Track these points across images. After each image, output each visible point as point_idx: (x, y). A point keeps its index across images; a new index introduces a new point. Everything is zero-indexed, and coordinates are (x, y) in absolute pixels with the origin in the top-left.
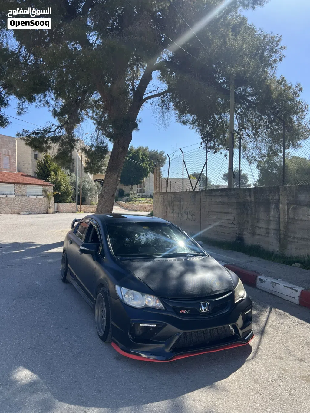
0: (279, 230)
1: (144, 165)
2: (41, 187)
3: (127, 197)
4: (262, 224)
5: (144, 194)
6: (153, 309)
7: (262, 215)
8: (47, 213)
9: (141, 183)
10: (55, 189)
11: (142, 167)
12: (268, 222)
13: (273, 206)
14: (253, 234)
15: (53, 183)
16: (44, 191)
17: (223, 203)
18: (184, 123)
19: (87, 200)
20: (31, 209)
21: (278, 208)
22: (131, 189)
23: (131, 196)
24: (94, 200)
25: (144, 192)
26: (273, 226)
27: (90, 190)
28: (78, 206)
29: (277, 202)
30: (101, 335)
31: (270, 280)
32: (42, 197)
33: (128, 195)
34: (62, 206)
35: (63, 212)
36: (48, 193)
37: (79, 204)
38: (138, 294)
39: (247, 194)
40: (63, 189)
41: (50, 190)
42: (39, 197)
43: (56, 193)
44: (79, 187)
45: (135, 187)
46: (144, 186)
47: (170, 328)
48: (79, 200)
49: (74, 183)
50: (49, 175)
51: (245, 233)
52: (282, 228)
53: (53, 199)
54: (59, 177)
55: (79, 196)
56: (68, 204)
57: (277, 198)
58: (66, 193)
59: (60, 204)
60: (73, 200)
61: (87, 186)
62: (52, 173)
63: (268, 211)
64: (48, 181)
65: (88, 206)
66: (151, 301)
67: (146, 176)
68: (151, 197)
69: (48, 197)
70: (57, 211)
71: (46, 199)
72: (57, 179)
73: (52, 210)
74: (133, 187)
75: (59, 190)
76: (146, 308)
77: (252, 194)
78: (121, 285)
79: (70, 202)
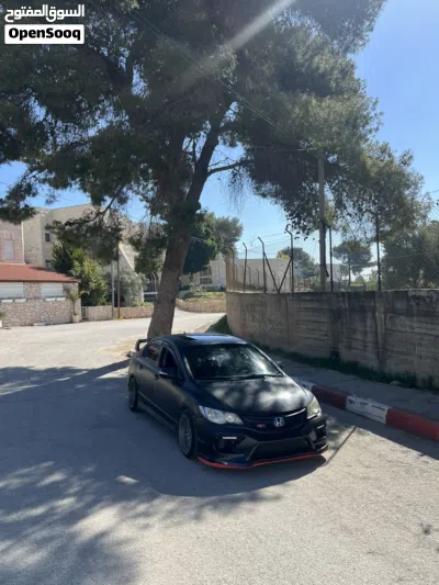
0: (376, 343)
1: (209, 242)
2: (61, 285)
3: (186, 292)
4: (359, 336)
5: (211, 285)
6: (233, 424)
7: (359, 326)
8: (71, 322)
9: (205, 269)
10: (81, 287)
11: (206, 245)
12: (365, 333)
13: (369, 314)
14: (350, 347)
15: (78, 277)
16: (67, 290)
17: (313, 310)
18: (264, 196)
19: (126, 299)
20: (49, 318)
21: (374, 317)
22: (191, 278)
23: (191, 290)
24: (137, 298)
25: (211, 282)
26: (370, 338)
27: (132, 284)
28: (116, 309)
29: (374, 310)
30: (187, 452)
31: (359, 400)
32: (64, 299)
33: (187, 288)
34: (93, 311)
35: (93, 320)
36: (72, 292)
37: (116, 306)
38: (220, 413)
39: (341, 299)
40: (92, 285)
41: (74, 288)
42: (59, 299)
43: (83, 292)
44: (116, 282)
45: (197, 276)
46: (210, 273)
47: (249, 441)
48: (116, 300)
49: (108, 276)
50: (71, 266)
51: (340, 346)
52: (380, 341)
53: (79, 302)
54: (86, 269)
55: (116, 295)
56: (101, 307)
57: (372, 304)
58: (97, 292)
59: (90, 308)
60: (108, 300)
61: (127, 279)
62: (76, 263)
63: (364, 320)
64: (70, 275)
65: (128, 308)
66: (231, 418)
67: (213, 258)
68: (222, 289)
69: (73, 299)
70: (85, 319)
71: (69, 302)
72: (83, 272)
73: (78, 318)
74: (194, 275)
75: (86, 289)
76: (228, 424)
77: (346, 300)
78: (204, 406)
79: (104, 304)
